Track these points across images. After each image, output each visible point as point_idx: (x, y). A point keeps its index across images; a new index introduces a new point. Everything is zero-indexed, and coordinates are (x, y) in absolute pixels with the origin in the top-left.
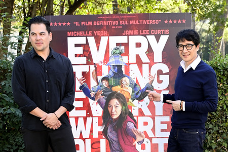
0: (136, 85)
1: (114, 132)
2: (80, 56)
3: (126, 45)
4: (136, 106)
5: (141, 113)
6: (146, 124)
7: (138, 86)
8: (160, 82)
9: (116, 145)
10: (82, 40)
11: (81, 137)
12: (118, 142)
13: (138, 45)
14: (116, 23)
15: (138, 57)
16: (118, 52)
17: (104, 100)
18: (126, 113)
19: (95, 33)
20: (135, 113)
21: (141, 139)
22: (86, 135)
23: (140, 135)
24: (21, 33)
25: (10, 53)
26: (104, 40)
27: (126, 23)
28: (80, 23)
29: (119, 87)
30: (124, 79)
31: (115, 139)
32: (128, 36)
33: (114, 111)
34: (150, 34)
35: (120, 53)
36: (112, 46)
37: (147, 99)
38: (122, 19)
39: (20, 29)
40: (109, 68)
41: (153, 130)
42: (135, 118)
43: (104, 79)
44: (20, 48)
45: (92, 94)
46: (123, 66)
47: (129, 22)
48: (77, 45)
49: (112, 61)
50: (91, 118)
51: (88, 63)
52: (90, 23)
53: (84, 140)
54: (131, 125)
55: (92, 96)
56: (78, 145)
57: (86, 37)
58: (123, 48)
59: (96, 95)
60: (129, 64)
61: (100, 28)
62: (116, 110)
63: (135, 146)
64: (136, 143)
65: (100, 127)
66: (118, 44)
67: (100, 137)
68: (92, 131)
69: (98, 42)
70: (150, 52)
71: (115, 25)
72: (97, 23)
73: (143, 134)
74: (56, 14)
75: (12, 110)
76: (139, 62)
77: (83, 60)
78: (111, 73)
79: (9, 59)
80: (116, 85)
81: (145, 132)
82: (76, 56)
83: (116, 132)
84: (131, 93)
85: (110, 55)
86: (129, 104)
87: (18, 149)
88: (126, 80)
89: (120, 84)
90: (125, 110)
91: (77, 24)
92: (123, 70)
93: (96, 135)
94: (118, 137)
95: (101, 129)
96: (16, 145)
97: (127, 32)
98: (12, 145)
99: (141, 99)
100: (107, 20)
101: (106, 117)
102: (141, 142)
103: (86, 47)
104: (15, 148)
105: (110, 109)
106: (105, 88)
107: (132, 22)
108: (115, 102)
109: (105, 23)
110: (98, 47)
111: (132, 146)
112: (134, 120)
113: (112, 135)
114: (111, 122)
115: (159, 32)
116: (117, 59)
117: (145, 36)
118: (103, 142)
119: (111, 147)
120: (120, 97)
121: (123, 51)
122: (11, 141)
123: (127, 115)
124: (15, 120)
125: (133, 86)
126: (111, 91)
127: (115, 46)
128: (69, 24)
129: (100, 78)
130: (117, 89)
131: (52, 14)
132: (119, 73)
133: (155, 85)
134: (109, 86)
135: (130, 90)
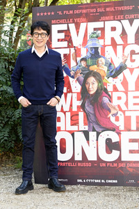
0: (111, 64)
1: (91, 106)
2: (62, 40)
3: (103, 30)
4: (110, 83)
5: (115, 89)
6: (119, 98)
7: (112, 65)
8: (133, 61)
9: (92, 117)
10: (64, 27)
11: (62, 110)
12: (95, 115)
13: (113, 29)
14: (94, 10)
15: (113, 39)
16: (95, 36)
17: (82, 78)
18: (102, 89)
19: (76, 20)
20: (110, 89)
21: (115, 112)
22: (66, 108)
23: (114, 108)
24: (12, 23)
25: (3, 40)
26: (83, 26)
27: (103, 10)
28: (62, 12)
29: (96, 66)
30: (100, 59)
31: (92, 112)
32: (104, 21)
33: (90, 87)
34: (125, 19)
35: (97, 37)
36: (90, 31)
37: (121, 77)
38: (99, 7)
39: (12, 19)
40: (87, 50)
41: (126, 104)
42: (110, 93)
43: (82, 60)
44: (11, 35)
45: (72, 73)
46: (100, 48)
47: (105, 10)
48: (59, 32)
49: (90, 44)
50: (71, 94)
51: (69, 47)
52: (71, 12)
53: (65, 113)
54: (106, 100)
55: (72, 74)
56: (59, 118)
57: (68, 24)
58: (99, 32)
59: (76, 73)
60: (105, 46)
61: (79, 16)
62: (93, 86)
63: (109, 118)
64: (110, 115)
65: (79, 102)
66: (95, 29)
67: (79, 110)
68: (71, 105)
69: (78, 27)
70: (124, 34)
71: (93, 13)
72: (77, 12)
73: (117, 107)
74: (42, 5)
75: (5, 88)
76: (114, 44)
77: (65, 44)
78: (89, 55)
79: (3, 44)
80: (93, 65)
81: (119, 106)
82: (59, 40)
83: (93, 106)
84: (106, 71)
85: (88, 38)
86: (104, 81)
87: (8, 121)
88: (101, 60)
89: (97, 63)
90: (101, 86)
91: (60, 13)
92: (100, 51)
93: (75, 109)
94: (94, 111)
95: (79, 103)
96: (7, 117)
97: (103, 18)
98: (4, 117)
99: (115, 76)
100: (86, 8)
101: (84, 93)
102: (115, 115)
103: (67, 32)
104: (6, 120)
105: (87, 86)
106: (83, 68)
107: (108, 9)
108: (92, 79)
109: (84, 11)
110: (78, 32)
111: (107, 118)
112: (109, 95)
113: (89, 108)
114: (89, 98)
115: (132, 16)
116: (94, 42)
117: (120, 21)
118: (81, 115)
119: (88, 119)
120: (96, 75)
121: (100, 35)
122: (3, 114)
123: (102, 91)
124: (6, 96)
125: (108, 65)
126: (89, 70)
127: (92, 31)
128: (53, 13)
129: (79, 59)
130: (94, 68)
131: (38, 6)
132: (96, 54)
133: (129, 64)
134: (87, 66)
135: (105, 69)
